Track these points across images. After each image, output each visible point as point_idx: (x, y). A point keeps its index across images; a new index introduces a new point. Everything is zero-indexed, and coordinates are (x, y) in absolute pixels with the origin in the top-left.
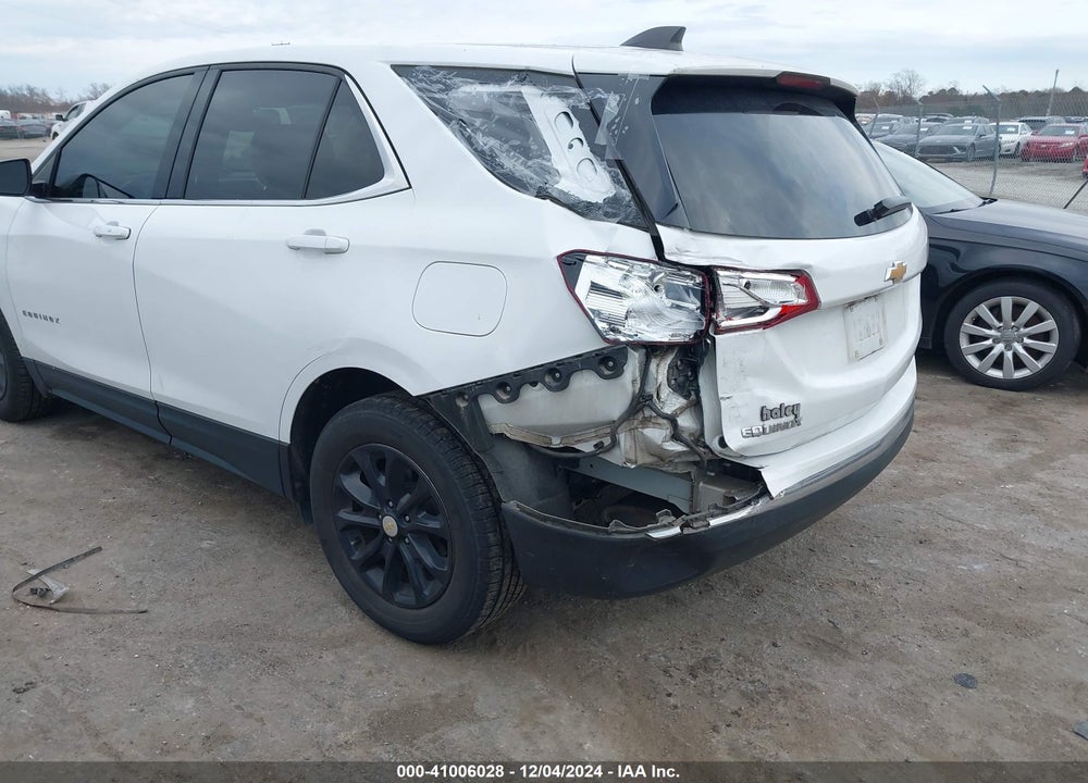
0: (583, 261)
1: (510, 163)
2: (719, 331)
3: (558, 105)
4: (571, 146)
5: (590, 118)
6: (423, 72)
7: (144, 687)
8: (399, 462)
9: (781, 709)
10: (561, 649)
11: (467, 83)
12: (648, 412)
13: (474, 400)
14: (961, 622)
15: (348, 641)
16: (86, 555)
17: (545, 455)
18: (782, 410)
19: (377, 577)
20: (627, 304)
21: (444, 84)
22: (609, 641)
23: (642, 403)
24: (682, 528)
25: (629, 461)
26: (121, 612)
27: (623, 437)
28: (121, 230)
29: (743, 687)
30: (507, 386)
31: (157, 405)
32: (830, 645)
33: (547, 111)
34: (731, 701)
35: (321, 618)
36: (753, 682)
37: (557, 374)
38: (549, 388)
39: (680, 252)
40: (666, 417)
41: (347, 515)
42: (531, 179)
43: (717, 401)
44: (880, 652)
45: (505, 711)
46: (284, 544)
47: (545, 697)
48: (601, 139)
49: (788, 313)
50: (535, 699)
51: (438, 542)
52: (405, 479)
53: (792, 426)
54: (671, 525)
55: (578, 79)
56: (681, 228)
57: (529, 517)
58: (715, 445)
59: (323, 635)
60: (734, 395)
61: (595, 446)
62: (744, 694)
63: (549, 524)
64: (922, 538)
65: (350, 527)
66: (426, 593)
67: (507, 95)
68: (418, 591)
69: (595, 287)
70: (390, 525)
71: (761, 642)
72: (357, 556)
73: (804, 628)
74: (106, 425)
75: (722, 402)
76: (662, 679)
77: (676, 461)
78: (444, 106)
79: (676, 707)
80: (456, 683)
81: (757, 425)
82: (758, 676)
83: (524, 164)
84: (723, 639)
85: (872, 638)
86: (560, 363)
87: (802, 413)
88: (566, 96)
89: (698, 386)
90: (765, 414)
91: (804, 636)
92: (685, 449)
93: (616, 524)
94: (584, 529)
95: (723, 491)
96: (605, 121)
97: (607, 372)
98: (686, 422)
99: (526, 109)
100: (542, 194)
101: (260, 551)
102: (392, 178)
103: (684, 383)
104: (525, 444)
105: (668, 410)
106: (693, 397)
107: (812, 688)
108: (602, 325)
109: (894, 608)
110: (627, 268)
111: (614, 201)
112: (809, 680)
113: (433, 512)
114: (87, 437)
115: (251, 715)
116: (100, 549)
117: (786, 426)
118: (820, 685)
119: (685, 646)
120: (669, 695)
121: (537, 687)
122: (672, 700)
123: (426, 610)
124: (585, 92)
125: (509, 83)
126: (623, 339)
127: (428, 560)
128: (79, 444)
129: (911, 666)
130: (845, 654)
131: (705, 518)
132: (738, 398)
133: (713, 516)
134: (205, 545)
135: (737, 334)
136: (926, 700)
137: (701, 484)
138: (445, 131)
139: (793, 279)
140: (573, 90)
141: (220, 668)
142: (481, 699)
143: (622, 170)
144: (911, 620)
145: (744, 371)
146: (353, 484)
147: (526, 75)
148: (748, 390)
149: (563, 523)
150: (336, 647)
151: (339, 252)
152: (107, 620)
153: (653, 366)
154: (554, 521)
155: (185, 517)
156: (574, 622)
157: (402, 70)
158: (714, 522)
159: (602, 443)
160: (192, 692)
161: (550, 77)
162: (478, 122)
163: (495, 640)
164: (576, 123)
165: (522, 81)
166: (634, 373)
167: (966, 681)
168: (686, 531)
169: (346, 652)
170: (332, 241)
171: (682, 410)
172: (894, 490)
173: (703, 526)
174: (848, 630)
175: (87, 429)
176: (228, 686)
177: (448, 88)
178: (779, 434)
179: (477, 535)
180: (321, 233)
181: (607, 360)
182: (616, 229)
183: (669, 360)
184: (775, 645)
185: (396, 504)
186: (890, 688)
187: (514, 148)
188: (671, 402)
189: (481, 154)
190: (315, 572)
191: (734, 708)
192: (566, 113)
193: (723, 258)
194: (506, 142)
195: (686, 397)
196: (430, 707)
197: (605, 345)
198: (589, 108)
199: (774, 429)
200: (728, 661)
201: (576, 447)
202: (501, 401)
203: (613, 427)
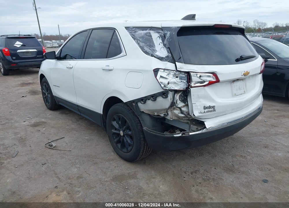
0: (158, 71)
1: (146, 49)
2: (192, 87)
3: (157, 35)
4: (159, 44)
5: (163, 37)
6: (131, 28)
7: (68, 166)
8: (123, 118)
9: (212, 183)
10: (161, 165)
11: (139, 31)
12: (175, 107)
13: (137, 103)
14: (269, 167)
15: (112, 160)
16: (61, 138)
17: (153, 117)
18: (210, 107)
19: (119, 145)
20: (168, 80)
21: (135, 31)
22: (173, 165)
23: (173, 104)
24: (182, 135)
25: (171, 118)
26: (66, 150)
27: (169, 113)
28: (71, 66)
29: (204, 177)
30: (144, 100)
31: (78, 106)
32: (230, 170)
33: (155, 36)
34: (200, 180)
35: (108, 155)
36: (207, 176)
37: (154, 97)
38: (152, 100)
39: (181, 68)
40: (178, 108)
41: (114, 131)
42: (150, 52)
43: (192, 104)
44: (243, 173)
45: (144, 177)
46: (103, 138)
47: (154, 175)
48: (165, 43)
49: (211, 83)
50: (151, 176)
51: (131, 137)
52: (124, 122)
53: (213, 111)
54: (179, 134)
55: (162, 29)
56: (182, 63)
57: (148, 131)
58: (192, 115)
59: (107, 158)
60: (197, 103)
61: (164, 115)
62: (203, 179)
63: (152, 133)
64: (266, 146)
65: (114, 133)
66: (129, 149)
67: (147, 33)
68: (127, 149)
69: (161, 77)
70: (122, 133)
71: (212, 168)
72: (116, 140)
73: (224, 165)
74: (71, 111)
75: (193, 105)
76: (184, 174)
77: (183, 119)
78: (134, 36)
79: (185, 180)
80: (134, 171)
81: (203, 111)
82: (208, 175)
83: (149, 49)
84: (202, 166)
85: (242, 169)
86: (154, 94)
87: (216, 108)
88: (159, 33)
89: (187, 101)
90: (205, 108)
91: (224, 167)
92: (184, 116)
93: (166, 133)
94: (159, 134)
95: (197, 127)
96: (166, 38)
97: (164, 97)
98: (184, 109)
99: (151, 36)
100: (152, 56)
101: (98, 140)
102: (123, 53)
103: (184, 100)
104: (149, 115)
105: (179, 106)
106: (186, 103)
107: (221, 179)
108: (162, 86)
109: (251, 163)
110: (168, 72)
111: (167, 57)
112: (222, 177)
113: (130, 130)
114: (66, 114)
115: (88, 173)
116: (64, 137)
117: (211, 111)
118: (224, 179)
119: (192, 167)
120: (184, 178)
121: (153, 173)
122: (185, 179)
123: (128, 153)
124: (163, 32)
125: (148, 30)
126: (167, 89)
127: (129, 141)
128: (64, 115)
129: (251, 177)
130: (234, 172)
131: (188, 132)
132: (197, 104)
133: (191, 132)
134: (86, 138)
135: (197, 88)
136: (252, 185)
137: (192, 125)
138: (134, 42)
139: (212, 75)
140: (161, 31)
141: (84, 163)
142: (139, 174)
143: (169, 50)
144: (255, 166)
145: (199, 97)
146: (115, 123)
147: (152, 28)
148: (200, 102)
149: (155, 132)
150: (109, 161)
151: (111, 70)
152: (63, 152)
153: (176, 96)
154: (153, 132)
155: (83, 132)
156: (166, 160)
157: (127, 28)
158: (190, 134)
159: (165, 114)
160: (77, 167)
161: (157, 28)
162: (141, 39)
163: (145, 162)
164: (161, 39)
165: (150, 30)
166: (171, 97)
167: (265, 181)
168: (183, 135)
169: (111, 162)
170: (110, 68)
171: (184, 106)
172: (262, 134)
173: (188, 134)
174: (236, 167)
175: (67, 112)
176: (84, 167)
177: (135, 32)
178: (209, 113)
179: (138, 135)
180: (109, 66)
181: (164, 94)
182: (167, 63)
183: (180, 94)
184: (215, 169)
185: (123, 128)
186: (243, 181)
187: (148, 45)
188: (180, 104)
189: (141, 47)
190: (109, 145)
191: (200, 182)
192: (159, 37)
193: (193, 70)
194: (146, 44)
195: (185, 103)
196: (127, 175)
197: (163, 90)
198: (163, 35)
199: (208, 112)
200: (202, 171)
201: (160, 115)
202: (142, 103)
203: (167, 110)
